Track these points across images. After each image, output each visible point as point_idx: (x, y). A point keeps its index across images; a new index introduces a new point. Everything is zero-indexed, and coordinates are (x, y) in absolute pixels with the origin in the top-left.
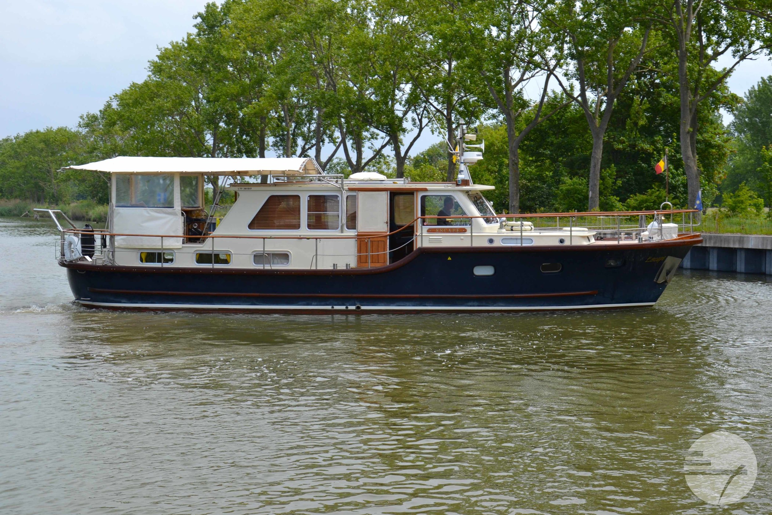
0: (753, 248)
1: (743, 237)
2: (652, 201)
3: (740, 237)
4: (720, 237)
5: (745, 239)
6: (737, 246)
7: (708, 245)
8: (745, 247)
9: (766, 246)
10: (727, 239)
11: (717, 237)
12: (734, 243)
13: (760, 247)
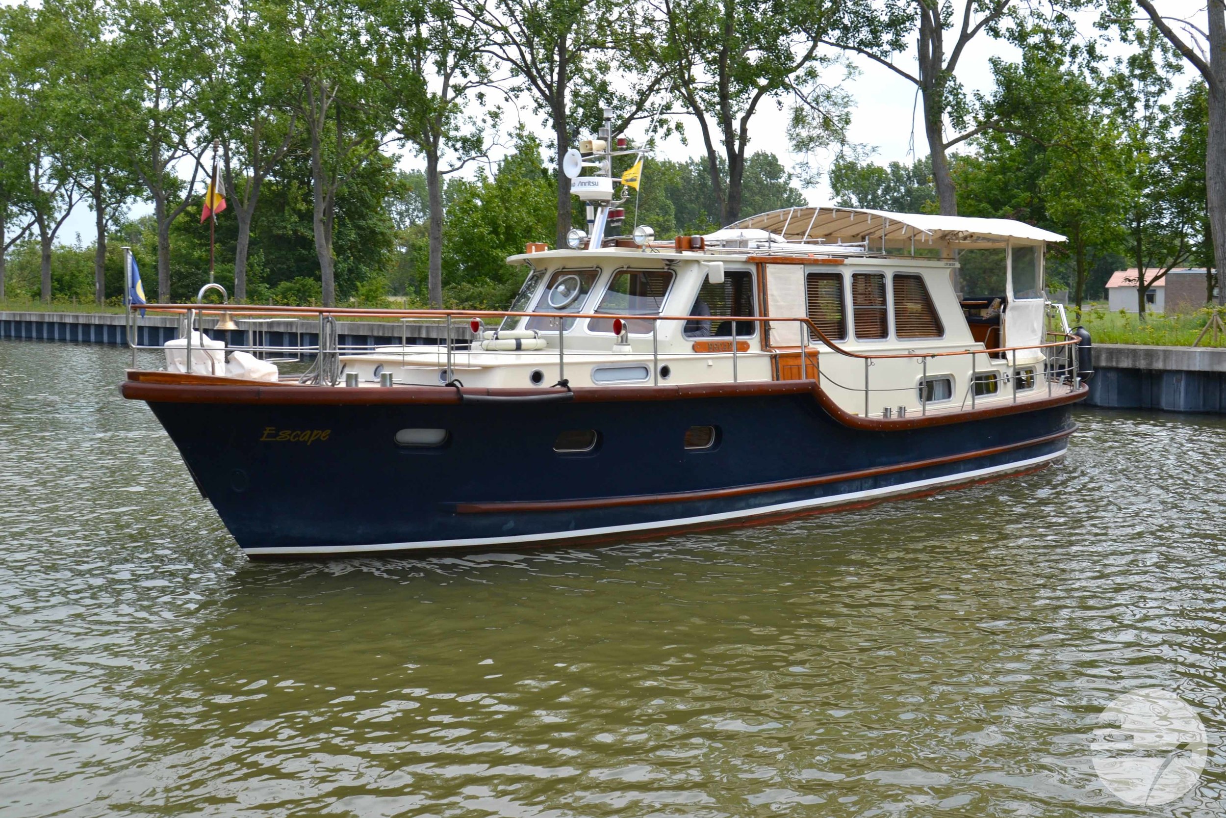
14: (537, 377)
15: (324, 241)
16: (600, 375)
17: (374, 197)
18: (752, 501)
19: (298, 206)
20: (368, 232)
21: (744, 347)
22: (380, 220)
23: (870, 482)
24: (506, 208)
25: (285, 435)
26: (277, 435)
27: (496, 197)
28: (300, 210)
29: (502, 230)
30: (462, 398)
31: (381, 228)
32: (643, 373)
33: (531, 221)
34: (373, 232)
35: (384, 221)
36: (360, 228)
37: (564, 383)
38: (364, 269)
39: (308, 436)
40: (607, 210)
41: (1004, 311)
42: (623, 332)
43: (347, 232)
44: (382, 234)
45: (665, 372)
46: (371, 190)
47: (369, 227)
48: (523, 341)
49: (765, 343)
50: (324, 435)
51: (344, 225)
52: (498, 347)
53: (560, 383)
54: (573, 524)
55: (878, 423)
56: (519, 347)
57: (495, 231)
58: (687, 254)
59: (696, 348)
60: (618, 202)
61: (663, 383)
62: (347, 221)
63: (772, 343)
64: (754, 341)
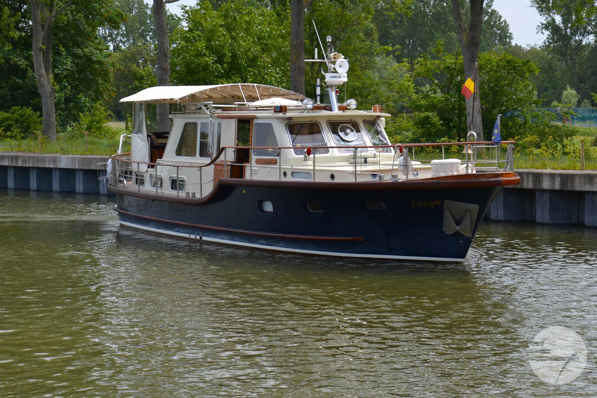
0: (65, 167)
1: (56, 157)
2: (14, 119)
3: (54, 157)
4: (38, 157)
5: (58, 159)
6: (51, 166)
7: (27, 166)
8: (58, 166)
9: (75, 166)
10: (43, 160)
11: (35, 157)
12: (49, 164)
13: (70, 167)
15: (43, 71)
17: (90, 26)
19: (11, 33)
20: (84, 60)
22: (97, 49)
24: (232, 38)
27: (221, 26)
28: (13, 38)
29: (228, 59)
31: (97, 56)
33: (256, 49)
34: (90, 60)
35: (101, 50)
36: (75, 56)
38: (82, 98)
43: (62, 60)
44: (99, 62)
46: (86, 17)
47: (85, 55)
51: (60, 54)
57: (220, 61)
62: (62, 49)
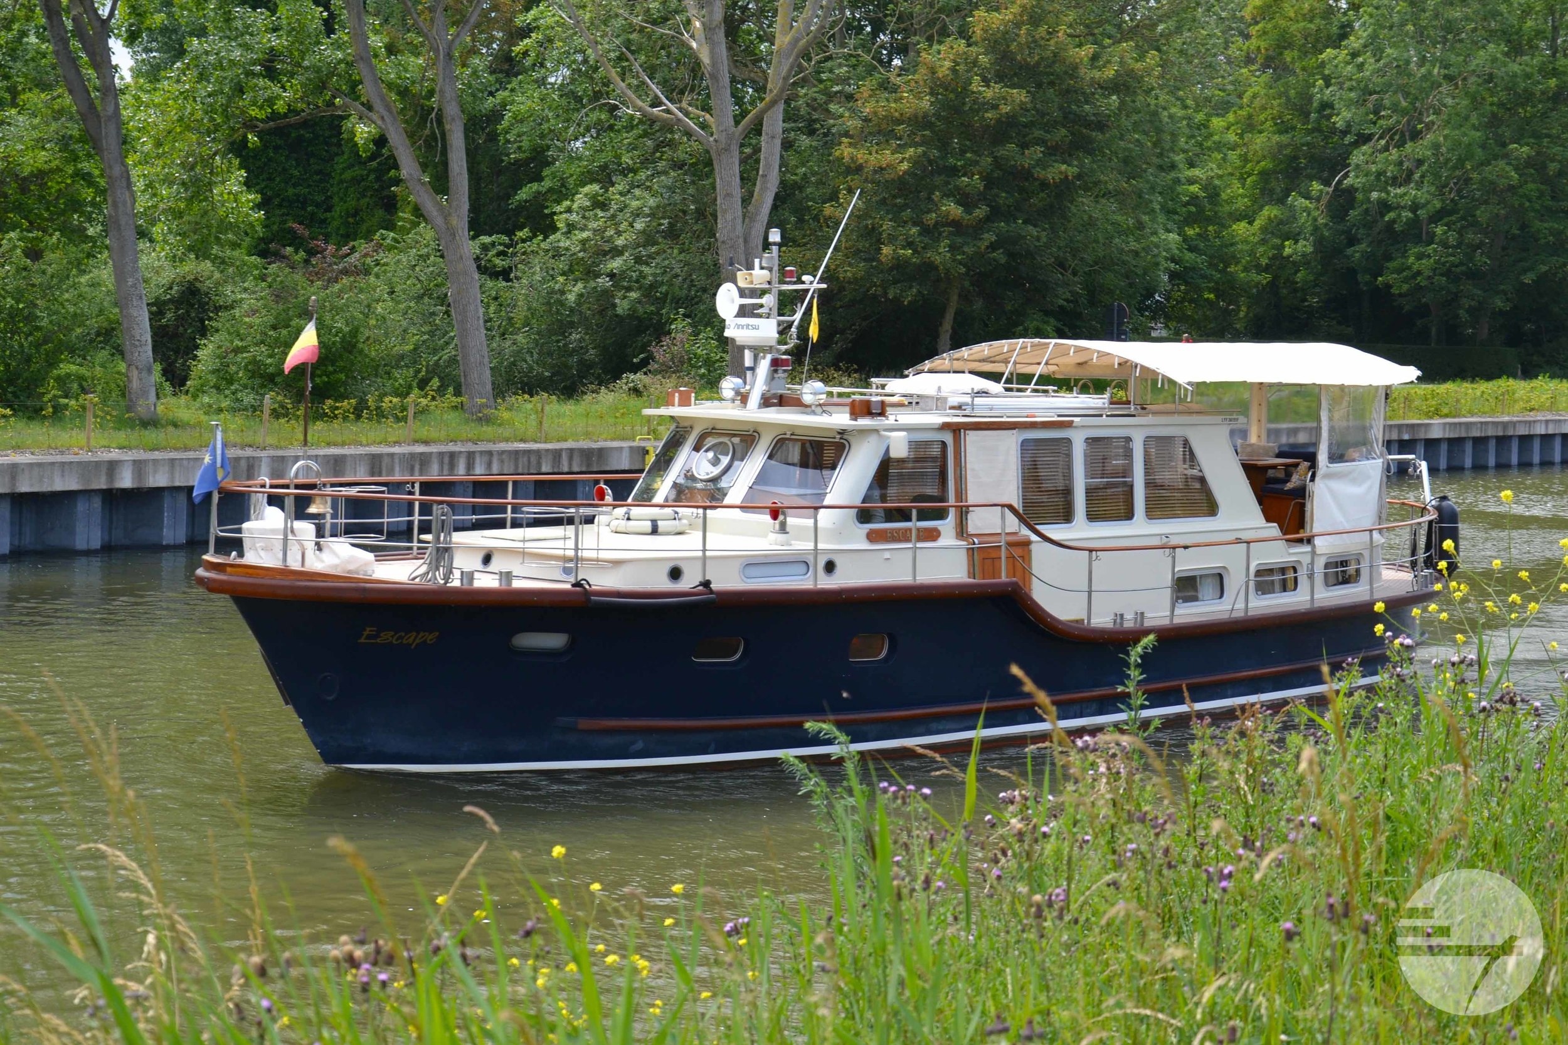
14: (675, 574)
16: (752, 571)
18: (934, 726)
21: (932, 535)
23: (1094, 706)
25: (387, 637)
26: (377, 636)
30: (589, 600)
32: (803, 568)
37: (706, 584)
39: (412, 639)
40: (769, 357)
41: (1313, 479)
42: (781, 517)
45: (830, 567)
48: (660, 523)
49: (961, 531)
50: (431, 637)
52: (630, 530)
53: (701, 584)
54: (713, 746)
55: (1103, 632)
56: (655, 531)
58: (864, 422)
59: (872, 537)
60: (784, 348)
61: (827, 583)
63: (971, 529)
64: (947, 526)
